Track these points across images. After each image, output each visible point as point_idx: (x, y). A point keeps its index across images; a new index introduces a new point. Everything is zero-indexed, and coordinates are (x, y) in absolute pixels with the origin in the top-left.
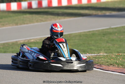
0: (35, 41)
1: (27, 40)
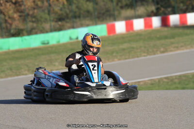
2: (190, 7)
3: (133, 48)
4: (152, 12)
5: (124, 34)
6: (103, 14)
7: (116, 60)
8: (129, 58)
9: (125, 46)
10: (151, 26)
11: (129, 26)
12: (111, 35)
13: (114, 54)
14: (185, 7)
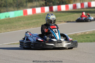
0: (90, 33)
1: (83, 32)
2: (61, 2)
3: (38, 22)
4: (43, 4)
5: (31, 15)
6: (19, 5)
7: (31, 27)
8: (38, 27)
9: (34, 21)
10: (44, 11)
11: (34, 11)
12: (25, 15)
13: (30, 25)
14: (59, 2)
